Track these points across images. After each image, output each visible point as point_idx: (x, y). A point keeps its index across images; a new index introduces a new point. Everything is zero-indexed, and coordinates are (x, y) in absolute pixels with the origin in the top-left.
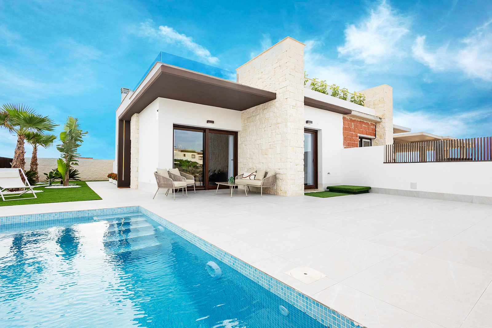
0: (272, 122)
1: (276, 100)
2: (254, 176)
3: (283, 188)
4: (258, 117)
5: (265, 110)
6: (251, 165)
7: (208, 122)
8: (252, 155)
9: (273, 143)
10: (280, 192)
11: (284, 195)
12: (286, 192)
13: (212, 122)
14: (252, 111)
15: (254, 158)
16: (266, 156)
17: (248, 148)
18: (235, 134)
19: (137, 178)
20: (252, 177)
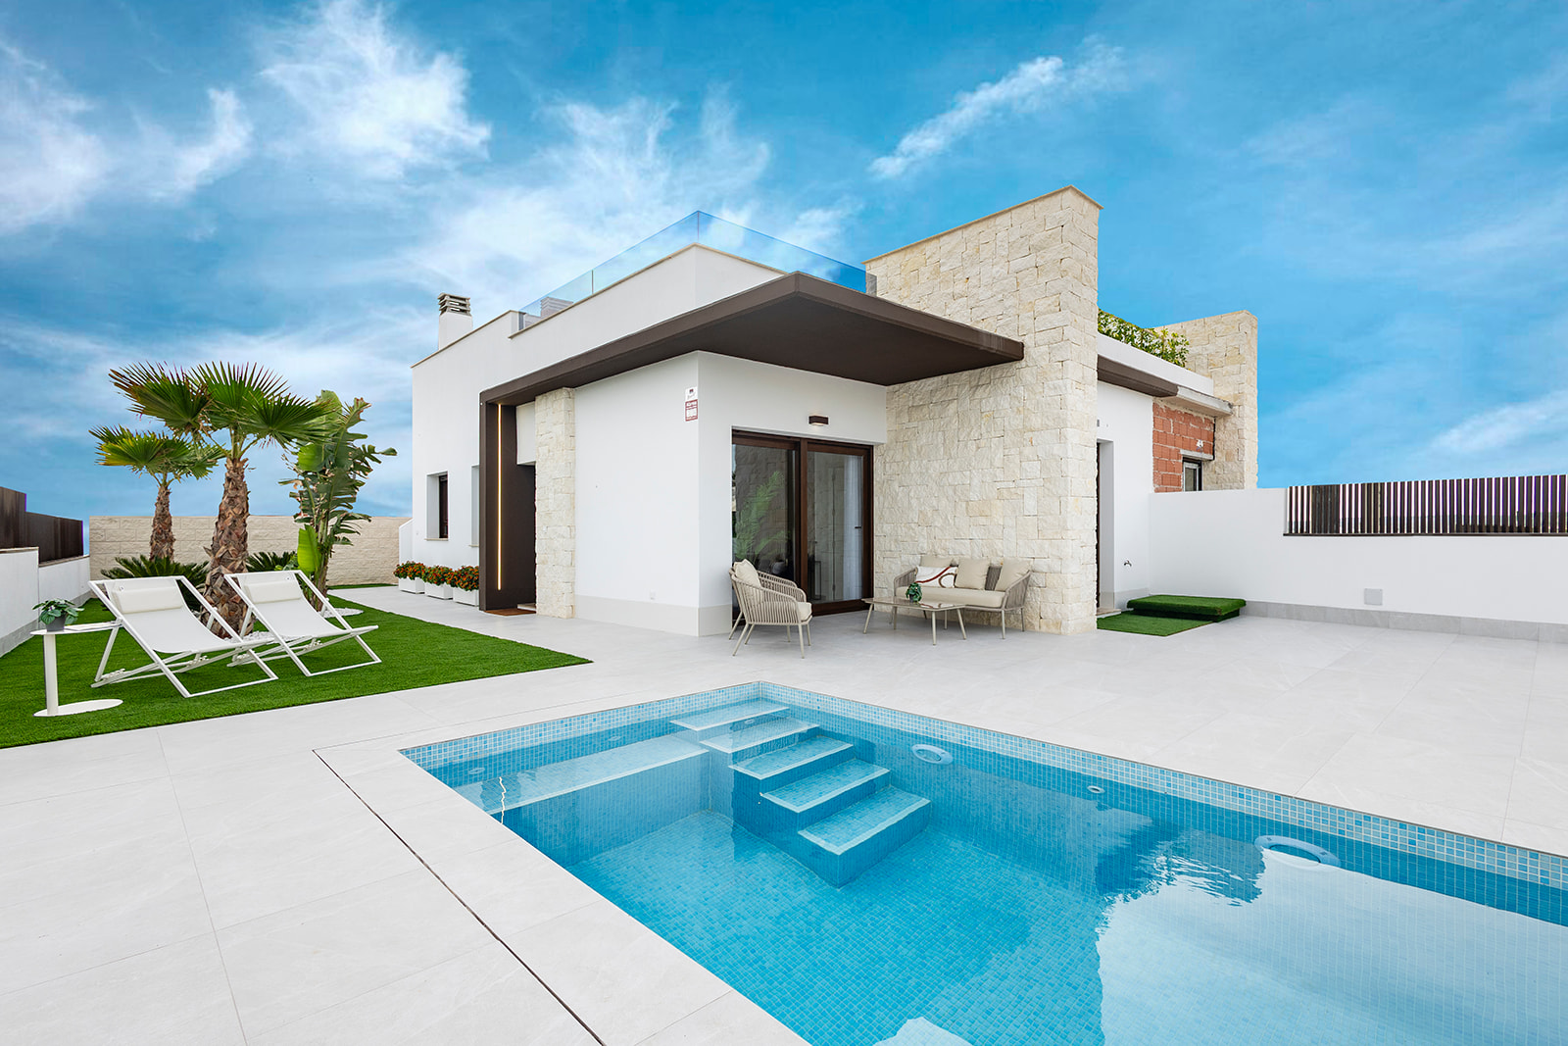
0: (1006, 424)
1: (1023, 362)
2: (953, 577)
3: (1047, 612)
4: (953, 407)
5: (980, 390)
6: (926, 545)
7: (813, 420)
8: (929, 515)
9: (1012, 485)
10: (1036, 623)
11: (1053, 630)
12: (1058, 624)
13: (824, 421)
14: (931, 388)
15: (936, 524)
16: (982, 521)
17: (912, 494)
18: (865, 452)
19: (573, 584)
20: (948, 581)
